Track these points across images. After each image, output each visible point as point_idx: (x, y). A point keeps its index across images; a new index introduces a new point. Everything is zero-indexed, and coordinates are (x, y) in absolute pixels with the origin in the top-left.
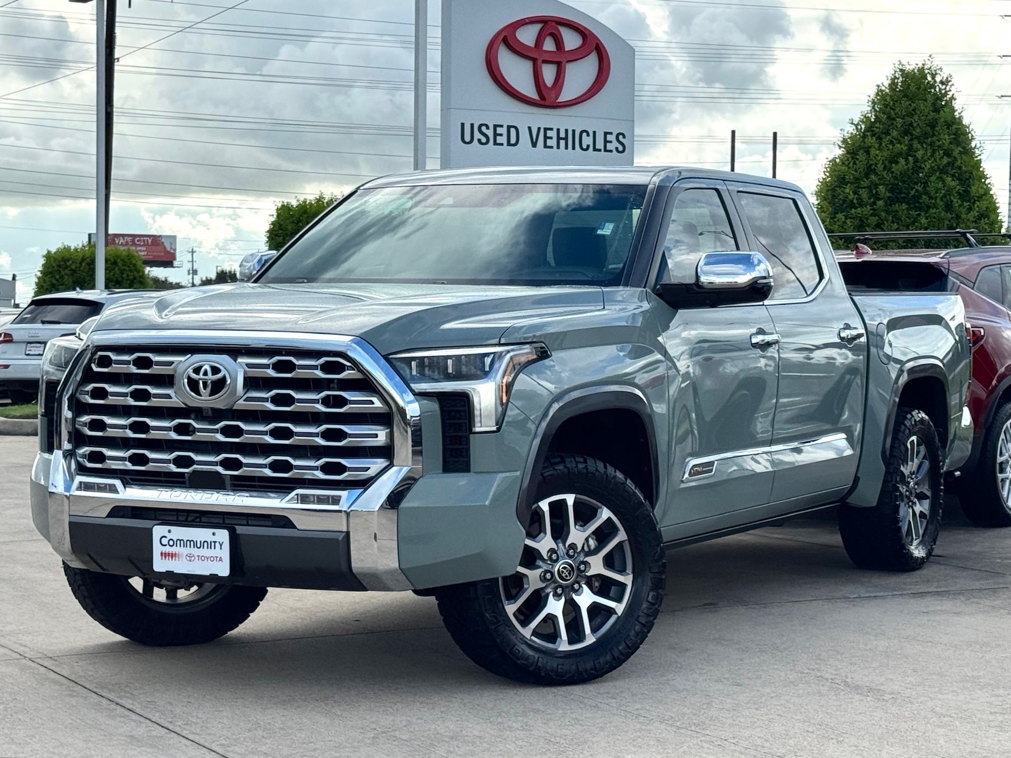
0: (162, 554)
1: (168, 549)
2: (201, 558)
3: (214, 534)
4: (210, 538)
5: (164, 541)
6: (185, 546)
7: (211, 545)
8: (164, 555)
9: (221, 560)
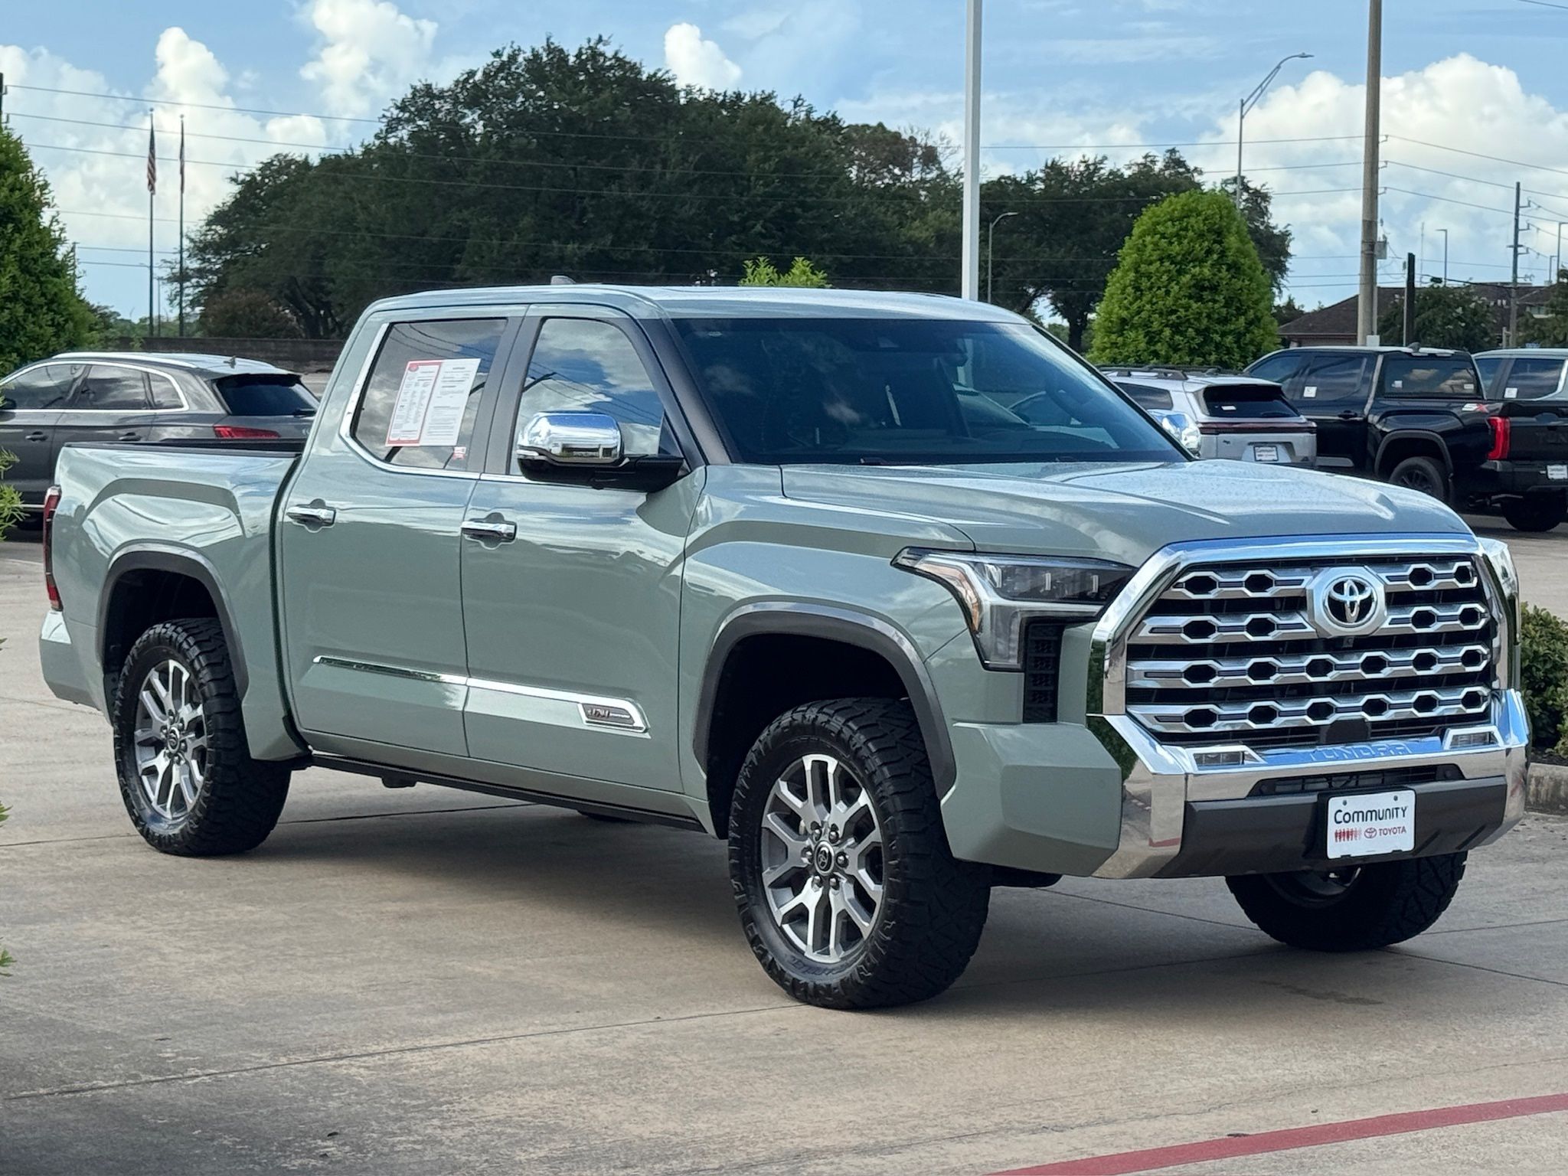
0: (1336, 834)
1: (1344, 827)
2: (1385, 832)
3: (1396, 799)
4: (1392, 805)
5: (1340, 817)
6: (1364, 819)
7: (1392, 813)
8: (1339, 835)
9: (1404, 830)
